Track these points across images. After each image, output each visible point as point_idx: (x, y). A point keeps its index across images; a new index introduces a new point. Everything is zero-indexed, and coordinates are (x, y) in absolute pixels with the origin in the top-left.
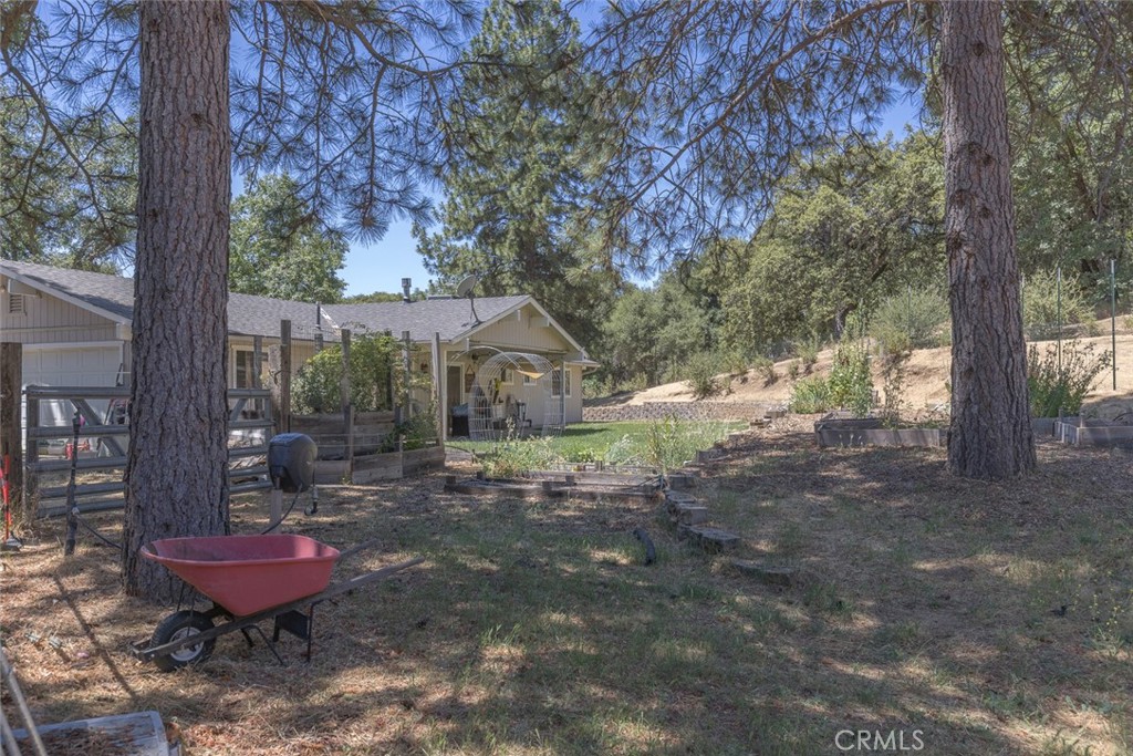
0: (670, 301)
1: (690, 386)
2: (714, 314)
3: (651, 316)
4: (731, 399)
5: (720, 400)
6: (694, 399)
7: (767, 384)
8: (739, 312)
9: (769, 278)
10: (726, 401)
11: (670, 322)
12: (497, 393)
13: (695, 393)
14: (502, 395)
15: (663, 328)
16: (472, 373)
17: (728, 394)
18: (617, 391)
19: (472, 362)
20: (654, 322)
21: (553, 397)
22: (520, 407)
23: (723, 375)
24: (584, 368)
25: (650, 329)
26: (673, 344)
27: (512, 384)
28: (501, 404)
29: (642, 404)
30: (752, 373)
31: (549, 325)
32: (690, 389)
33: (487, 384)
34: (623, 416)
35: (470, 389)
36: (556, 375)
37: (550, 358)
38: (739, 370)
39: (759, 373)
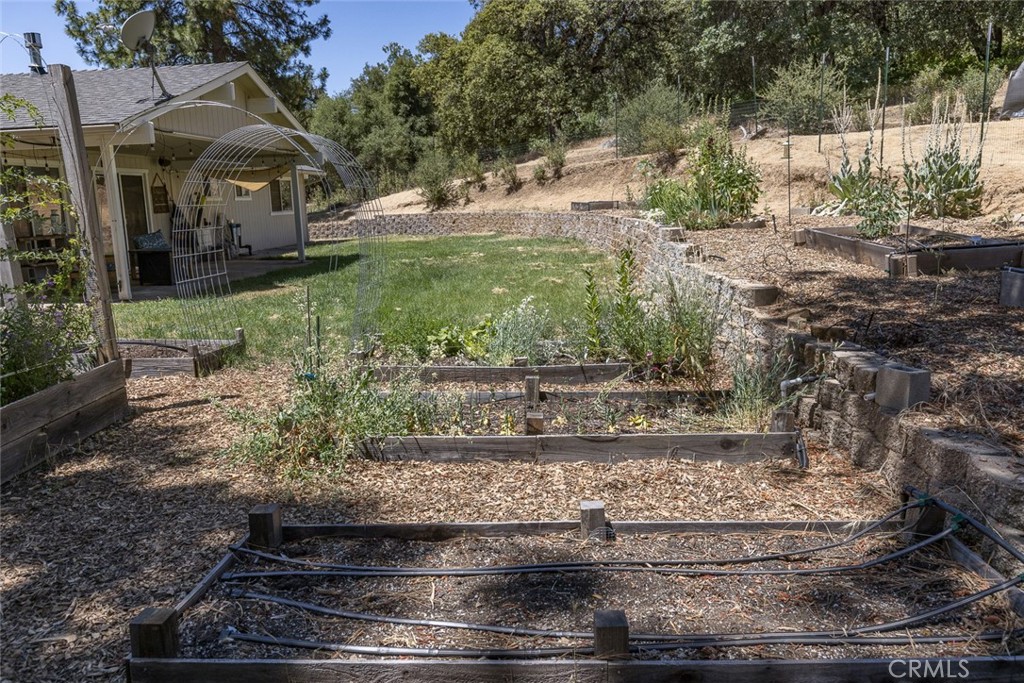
0: (371, 107)
1: (423, 194)
2: (414, 122)
3: (352, 124)
4: (473, 208)
5: (458, 210)
6: (428, 210)
7: (510, 191)
8: (459, 114)
10: (466, 211)
11: (373, 130)
12: (201, 211)
13: (429, 202)
14: (207, 215)
15: (366, 137)
16: (161, 185)
17: (466, 204)
18: (327, 204)
19: (159, 168)
20: (356, 130)
21: (273, 214)
22: (234, 229)
23: (457, 182)
24: (306, 177)
25: (353, 138)
26: (378, 152)
27: (221, 199)
28: (208, 226)
29: (373, 218)
30: (489, 178)
31: (277, 110)
32: (421, 198)
33: (185, 200)
34: (351, 231)
35: (161, 207)
36: (275, 185)
37: (278, 161)
38: (476, 176)
39: (499, 179)
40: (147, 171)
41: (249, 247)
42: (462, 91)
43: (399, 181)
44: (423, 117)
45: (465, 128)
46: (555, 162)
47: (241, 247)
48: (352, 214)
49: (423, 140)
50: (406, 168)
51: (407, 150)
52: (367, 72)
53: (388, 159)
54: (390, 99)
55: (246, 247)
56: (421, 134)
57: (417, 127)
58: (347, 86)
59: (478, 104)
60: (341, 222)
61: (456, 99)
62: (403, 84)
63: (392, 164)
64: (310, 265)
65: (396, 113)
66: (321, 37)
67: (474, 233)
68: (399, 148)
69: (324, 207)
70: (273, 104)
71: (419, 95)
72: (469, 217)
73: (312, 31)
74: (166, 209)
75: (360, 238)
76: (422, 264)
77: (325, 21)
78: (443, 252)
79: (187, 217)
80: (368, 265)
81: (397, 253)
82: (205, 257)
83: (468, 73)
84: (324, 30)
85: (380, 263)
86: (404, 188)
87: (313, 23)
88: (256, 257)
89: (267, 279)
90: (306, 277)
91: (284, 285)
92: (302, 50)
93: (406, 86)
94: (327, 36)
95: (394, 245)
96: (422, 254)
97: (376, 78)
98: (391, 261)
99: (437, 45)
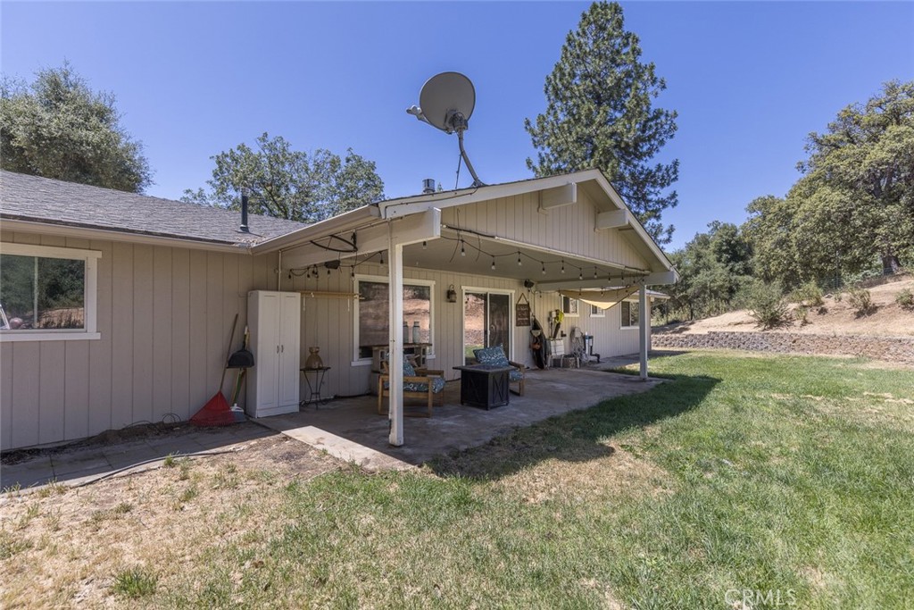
0: (701, 257)
1: (754, 316)
2: (733, 266)
3: (686, 269)
4: (808, 330)
5: (792, 330)
6: (759, 329)
7: (860, 315)
8: (784, 254)
9: (823, 221)
10: (803, 331)
11: (701, 271)
12: (558, 326)
13: (760, 322)
14: (565, 328)
15: (696, 276)
16: (525, 303)
17: (803, 325)
18: (665, 320)
19: (525, 290)
20: (688, 272)
21: (622, 328)
22: (587, 341)
23: (793, 306)
24: (652, 300)
26: (705, 286)
27: (578, 316)
28: (564, 338)
29: (706, 333)
30: (830, 302)
31: (627, 223)
32: (753, 319)
33: (546, 315)
34: (687, 343)
35: (523, 321)
36: (626, 306)
37: (627, 280)
38: (814, 301)
39: (844, 303)
40: (513, 292)
41: (598, 356)
42: (788, 236)
43: (723, 305)
44: (741, 263)
45: (790, 264)
47: (591, 354)
48: (687, 329)
49: (740, 278)
50: (727, 296)
51: (727, 284)
52: (697, 238)
53: (711, 291)
54: (714, 252)
55: (596, 355)
56: (738, 273)
57: (736, 269)
58: (683, 247)
59: (801, 244)
60: (678, 335)
61: (781, 243)
62: (726, 241)
63: (715, 293)
64: (652, 390)
65: (719, 261)
66: (670, 206)
67: (822, 355)
68: (721, 283)
69: (662, 322)
70: (624, 216)
71: (738, 248)
72: (813, 338)
73: (664, 203)
74: (528, 323)
75: (696, 349)
76: (816, 411)
77: (674, 195)
78: (819, 384)
79: (546, 330)
80: (731, 401)
81: (753, 378)
82: (557, 363)
83: (795, 220)
84: (673, 201)
85: (743, 397)
86: (726, 310)
87: (665, 198)
88: (602, 366)
89: (595, 420)
90: (648, 424)
91: (612, 445)
92: (655, 217)
93: (728, 243)
94: (675, 204)
95: (737, 363)
96: (792, 384)
97: (704, 241)
98: (757, 396)
99: (764, 204)
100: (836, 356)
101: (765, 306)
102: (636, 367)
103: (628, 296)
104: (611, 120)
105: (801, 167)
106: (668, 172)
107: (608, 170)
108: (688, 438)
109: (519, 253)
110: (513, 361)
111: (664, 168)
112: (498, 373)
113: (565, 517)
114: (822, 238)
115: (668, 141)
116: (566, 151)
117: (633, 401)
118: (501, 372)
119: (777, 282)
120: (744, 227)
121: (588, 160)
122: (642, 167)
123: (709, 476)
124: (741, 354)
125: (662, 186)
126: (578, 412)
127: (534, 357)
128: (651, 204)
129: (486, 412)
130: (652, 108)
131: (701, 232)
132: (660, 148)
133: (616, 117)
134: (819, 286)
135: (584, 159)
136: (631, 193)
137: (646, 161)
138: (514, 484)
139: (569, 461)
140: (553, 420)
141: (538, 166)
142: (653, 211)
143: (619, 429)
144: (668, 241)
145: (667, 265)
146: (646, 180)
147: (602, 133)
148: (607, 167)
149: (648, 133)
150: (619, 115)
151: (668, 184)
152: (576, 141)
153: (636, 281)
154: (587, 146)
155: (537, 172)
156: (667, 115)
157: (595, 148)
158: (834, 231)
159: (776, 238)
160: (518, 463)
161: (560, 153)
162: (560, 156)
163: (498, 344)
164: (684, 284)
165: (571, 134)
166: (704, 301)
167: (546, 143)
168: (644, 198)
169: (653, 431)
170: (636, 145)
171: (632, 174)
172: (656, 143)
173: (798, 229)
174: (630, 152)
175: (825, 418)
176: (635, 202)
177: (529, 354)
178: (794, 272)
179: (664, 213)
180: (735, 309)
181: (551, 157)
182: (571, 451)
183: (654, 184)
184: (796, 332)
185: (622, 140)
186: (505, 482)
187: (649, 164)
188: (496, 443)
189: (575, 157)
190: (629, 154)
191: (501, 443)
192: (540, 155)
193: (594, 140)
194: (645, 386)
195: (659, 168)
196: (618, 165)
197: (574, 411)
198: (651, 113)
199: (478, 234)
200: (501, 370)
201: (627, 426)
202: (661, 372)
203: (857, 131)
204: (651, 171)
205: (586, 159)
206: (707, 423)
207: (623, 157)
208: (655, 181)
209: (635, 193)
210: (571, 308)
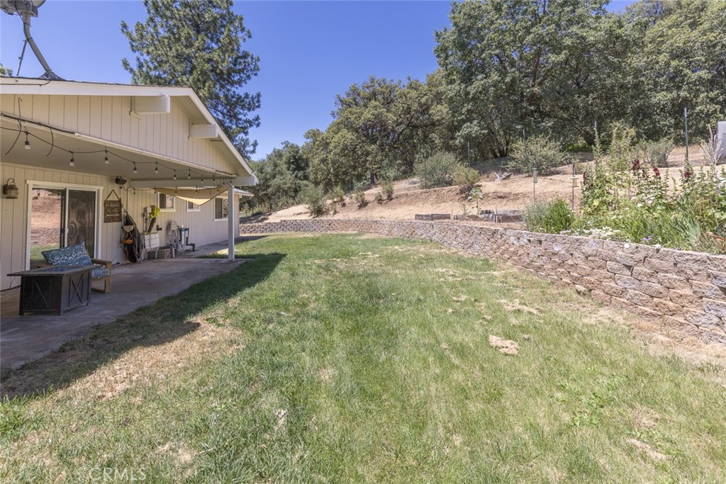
0: (277, 166)
1: (309, 208)
2: (297, 174)
3: (266, 173)
4: (337, 217)
5: (329, 217)
6: (311, 217)
7: (360, 207)
8: (325, 168)
9: (343, 149)
10: (333, 219)
11: (277, 176)
12: (153, 220)
13: (312, 213)
14: (161, 221)
15: (273, 180)
16: (117, 200)
17: (334, 214)
18: (251, 213)
19: (116, 187)
20: (268, 176)
21: (216, 220)
22: (183, 233)
23: (329, 202)
24: (240, 196)
25: (267, 180)
26: (279, 188)
27: (174, 210)
28: (159, 231)
29: (279, 221)
30: (347, 200)
31: (217, 136)
32: (307, 210)
33: (141, 211)
34: (266, 230)
35: (112, 217)
36: (219, 202)
37: (217, 181)
38: (339, 198)
39: (354, 200)
40: (101, 188)
41: (193, 245)
42: (327, 156)
43: (291, 201)
44: (302, 172)
45: (328, 175)
46: (388, 191)
47: (187, 244)
48: (266, 219)
49: (301, 182)
50: (293, 195)
51: (293, 186)
52: (274, 151)
53: (284, 191)
54: (286, 163)
55: (191, 245)
56: (300, 179)
57: (299, 176)
58: (265, 157)
59: (334, 163)
60: (260, 224)
61: (324, 161)
62: (293, 156)
63: (286, 192)
64: (237, 269)
65: (289, 169)
66: (255, 126)
67: (343, 232)
68: (290, 185)
69: (249, 214)
70: (215, 130)
71: (300, 161)
72: (339, 221)
73: (250, 123)
74: (120, 219)
75: (272, 233)
76: (336, 268)
77: (257, 118)
78: (340, 250)
79: (140, 225)
80: (290, 269)
81: (306, 251)
82: (151, 256)
83: (331, 147)
84: (257, 122)
85: (299, 265)
86: (293, 204)
87: (251, 119)
88: (197, 254)
89: (185, 302)
90: (229, 297)
91: (199, 321)
92: (244, 132)
93: (294, 157)
94: (258, 125)
95: (297, 241)
96: (326, 253)
97: (278, 154)
98: (306, 263)
99: (314, 134)
100: (349, 232)
101: (315, 202)
102: (225, 252)
103: (219, 194)
104: (208, 48)
105: (333, 114)
106: (253, 100)
107: (206, 88)
108: (260, 302)
109: (106, 152)
110: (99, 258)
111: (250, 96)
112: (77, 273)
113: (145, 398)
114: (343, 160)
115: (253, 77)
116: (166, 63)
117: (220, 280)
118: (81, 271)
119: (321, 186)
120: (303, 148)
121: (188, 76)
122: (234, 92)
123: (271, 327)
124: (301, 235)
125: (249, 110)
126: (168, 298)
127: (125, 252)
128: (241, 122)
129: (57, 317)
130: (242, 49)
131: (277, 148)
132: (248, 81)
133: (212, 47)
134: (343, 189)
135: (184, 74)
136: (225, 111)
137: (237, 88)
138: (88, 385)
139: (155, 345)
140: (141, 311)
141: (136, 69)
142: (242, 127)
143: (205, 306)
144: (253, 152)
145: (249, 171)
146: (236, 103)
147: (202, 57)
148: (204, 86)
149: (238, 67)
150: (215, 46)
151: (254, 109)
152: (177, 57)
153: (225, 182)
154: (187, 64)
155: (135, 74)
156: (252, 58)
157: (193, 68)
158: (349, 156)
159: (321, 157)
160: (96, 362)
161: (161, 63)
162: (160, 66)
163: (78, 242)
164: (265, 184)
165: (171, 49)
166: (279, 198)
167: (145, 50)
168: (235, 116)
169: (233, 302)
170: (229, 74)
171: (226, 96)
172: (244, 76)
173: (332, 153)
174: (225, 78)
175: (341, 272)
176: (228, 119)
177: (120, 249)
178: (330, 180)
179: (250, 130)
180: (298, 203)
181: (150, 64)
182: (158, 335)
183: (243, 107)
184: (331, 218)
185: (217, 67)
186: (77, 386)
187: (240, 91)
188: (67, 348)
189: (175, 71)
190: (224, 80)
191: (76, 346)
192: (138, 59)
193: (193, 60)
194: (233, 266)
195: (247, 96)
196: (214, 86)
197: (165, 298)
198: (241, 52)
199: (51, 128)
200: (80, 269)
201: (213, 302)
202: (245, 254)
203: (358, 99)
204: (240, 97)
205: (185, 74)
206: (274, 288)
207: (218, 81)
208: (244, 106)
209: (228, 111)
210: (168, 203)
